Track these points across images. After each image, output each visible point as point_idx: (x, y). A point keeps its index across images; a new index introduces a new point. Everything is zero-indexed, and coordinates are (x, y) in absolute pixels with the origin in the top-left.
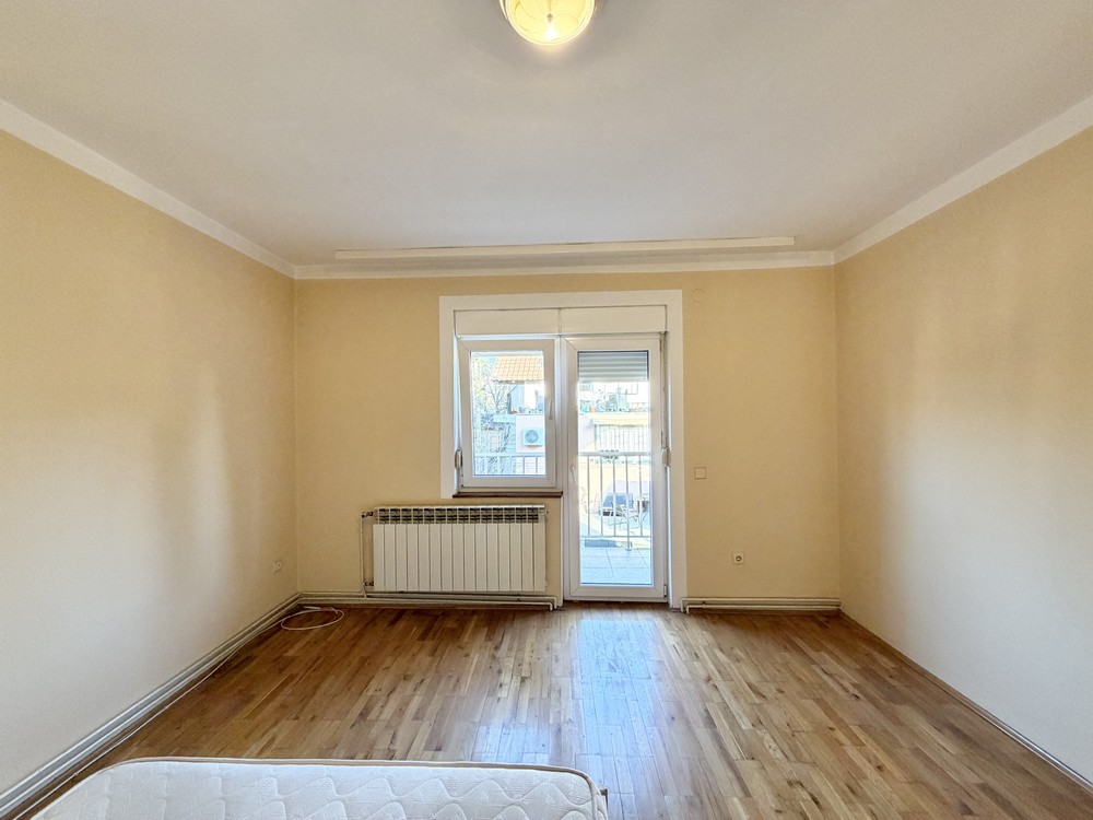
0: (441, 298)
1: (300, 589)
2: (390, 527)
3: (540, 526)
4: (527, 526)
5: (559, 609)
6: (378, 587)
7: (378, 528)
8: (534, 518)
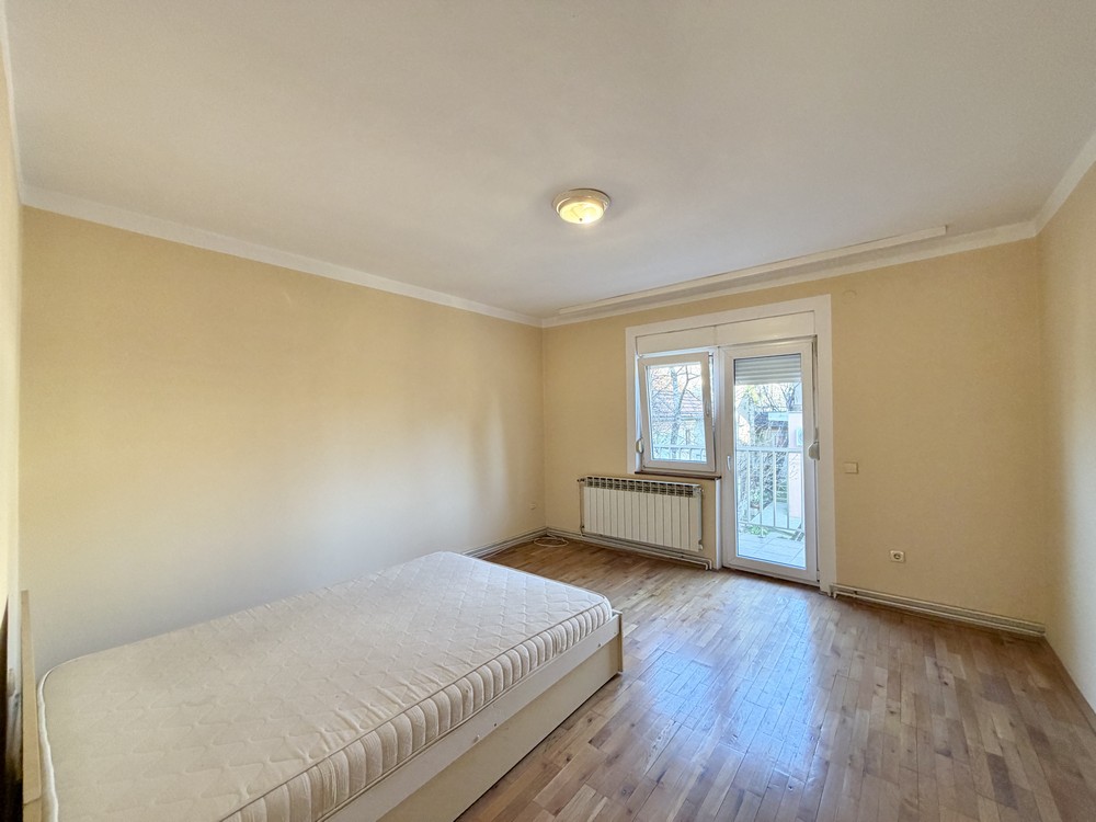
0: (627, 329)
1: (547, 525)
2: (593, 489)
3: (695, 501)
4: (684, 499)
5: (714, 570)
6: (587, 529)
7: (587, 490)
8: (690, 494)
